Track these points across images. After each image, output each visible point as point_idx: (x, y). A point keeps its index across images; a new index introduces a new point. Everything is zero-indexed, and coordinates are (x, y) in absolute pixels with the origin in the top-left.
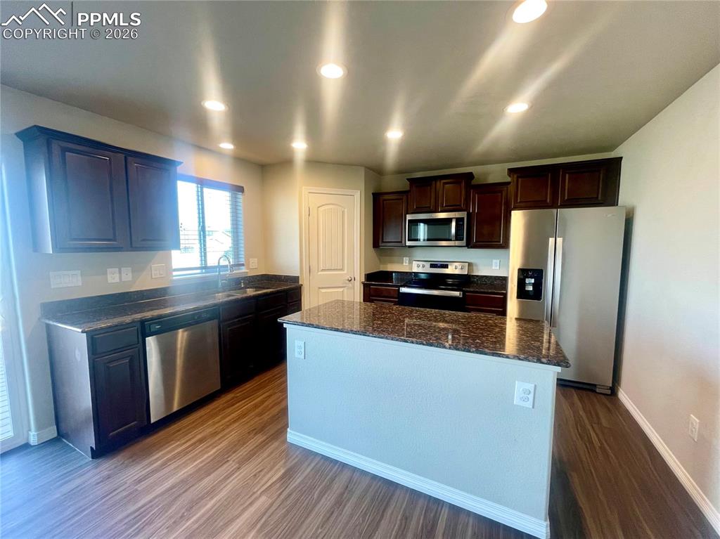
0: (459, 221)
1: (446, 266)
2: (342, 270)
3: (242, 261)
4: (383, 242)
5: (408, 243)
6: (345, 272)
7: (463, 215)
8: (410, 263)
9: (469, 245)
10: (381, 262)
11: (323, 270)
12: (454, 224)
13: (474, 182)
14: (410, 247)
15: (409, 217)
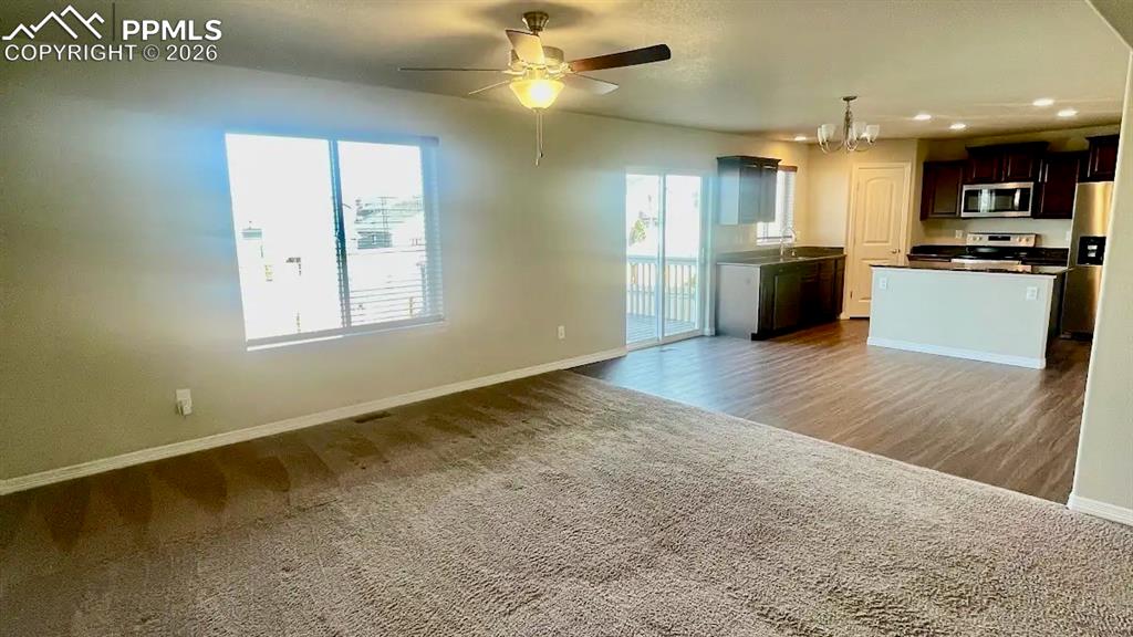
0: (1025, 192)
1: (1008, 239)
2: (886, 242)
3: (790, 233)
4: (933, 213)
5: (963, 215)
6: (890, 244)
7: (1030, 185)
8: (964, 235)
9: (1035, 215)
10: (928, 235)
11: (868, 242)
12: (1018, 195)
13: (1049, 149)
14: (964, 218)
15: (966, 188)
